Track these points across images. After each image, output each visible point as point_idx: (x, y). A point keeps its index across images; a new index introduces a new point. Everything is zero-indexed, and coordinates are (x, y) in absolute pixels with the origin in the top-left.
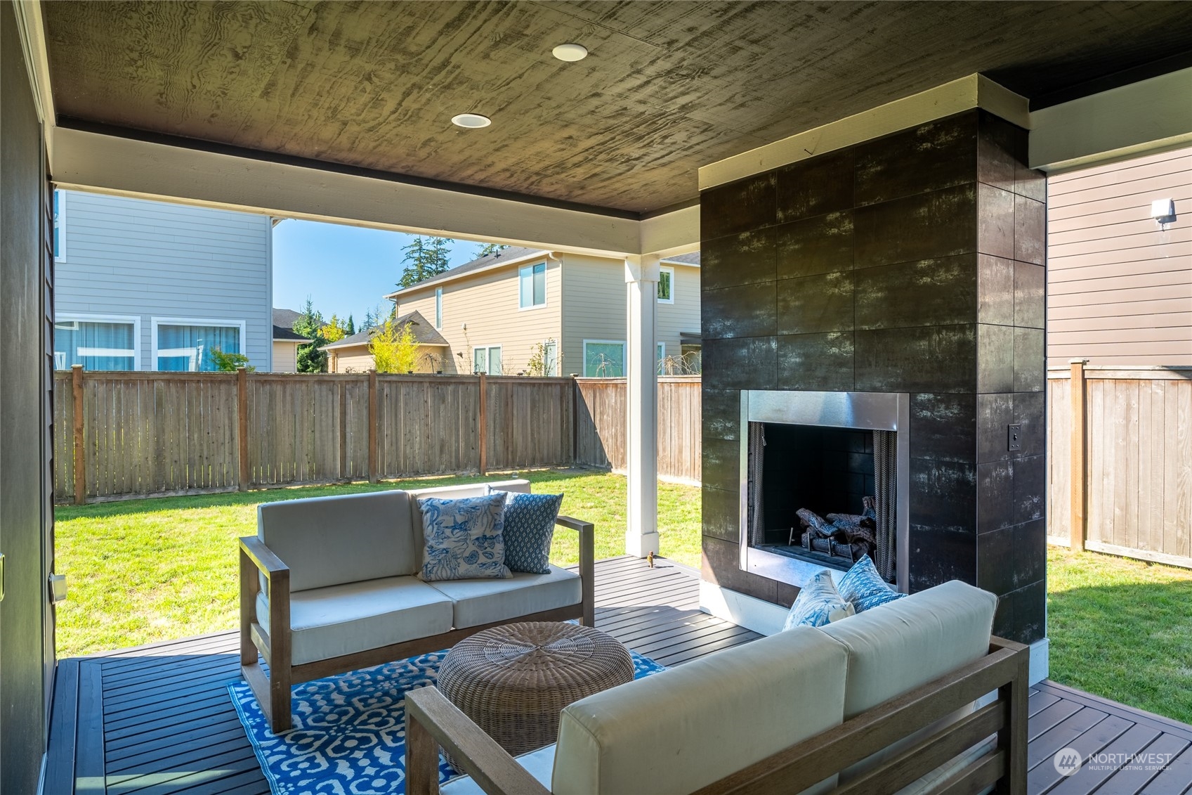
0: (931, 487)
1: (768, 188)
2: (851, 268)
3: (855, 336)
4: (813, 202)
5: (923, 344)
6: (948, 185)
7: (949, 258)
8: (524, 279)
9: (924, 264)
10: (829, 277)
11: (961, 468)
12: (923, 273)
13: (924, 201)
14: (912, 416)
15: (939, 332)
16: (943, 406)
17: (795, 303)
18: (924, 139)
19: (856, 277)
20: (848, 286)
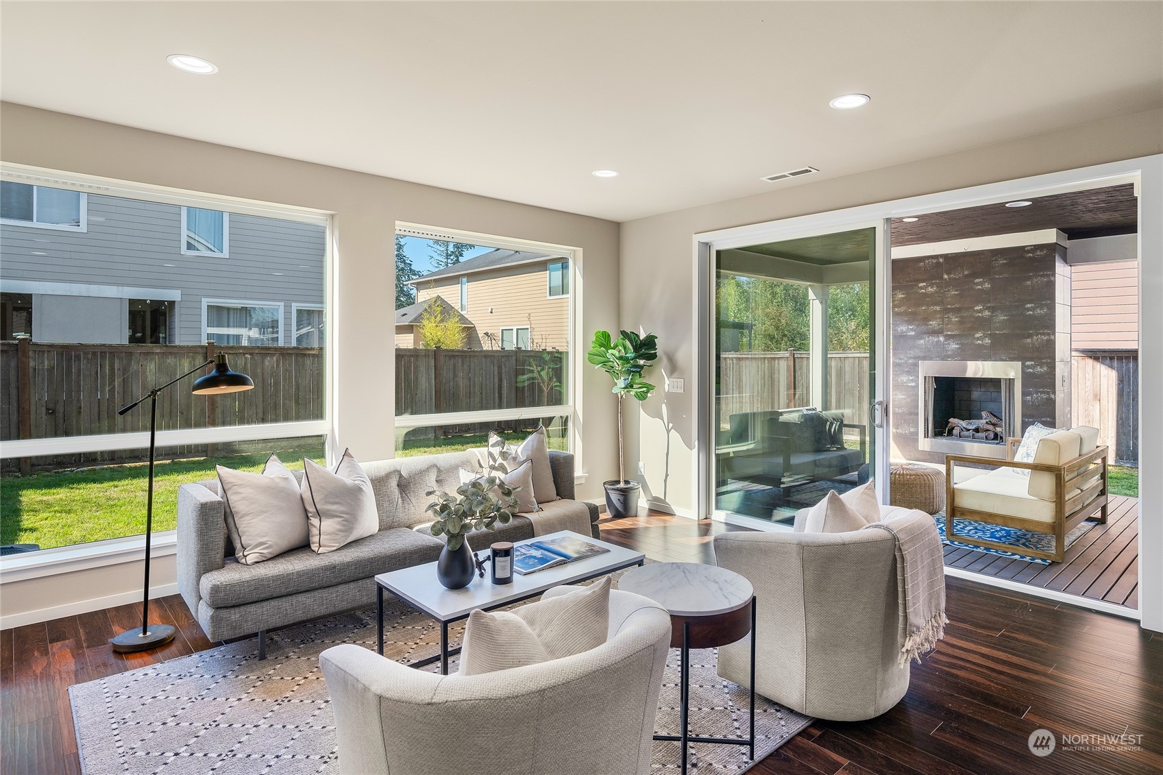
0: (1033, 402)
1: (938, 263)
2: (989, 305)
3: (992, 336)
4: (966, 273)
5: (1029, 340)
6: (1041, 273)
7: (1042, 304)
8: (552, 273)
9: (1029, 306)
10: (976, 308)
11: (1048, 393)
12: (1029, 309)
13: (1029, 278)
14: (1023, 372)
15: (1037, 336)
16: (1039, 367)
17: (955, 319)
18: (1028, 252)
19: (992, 309)
20: (987, 313)
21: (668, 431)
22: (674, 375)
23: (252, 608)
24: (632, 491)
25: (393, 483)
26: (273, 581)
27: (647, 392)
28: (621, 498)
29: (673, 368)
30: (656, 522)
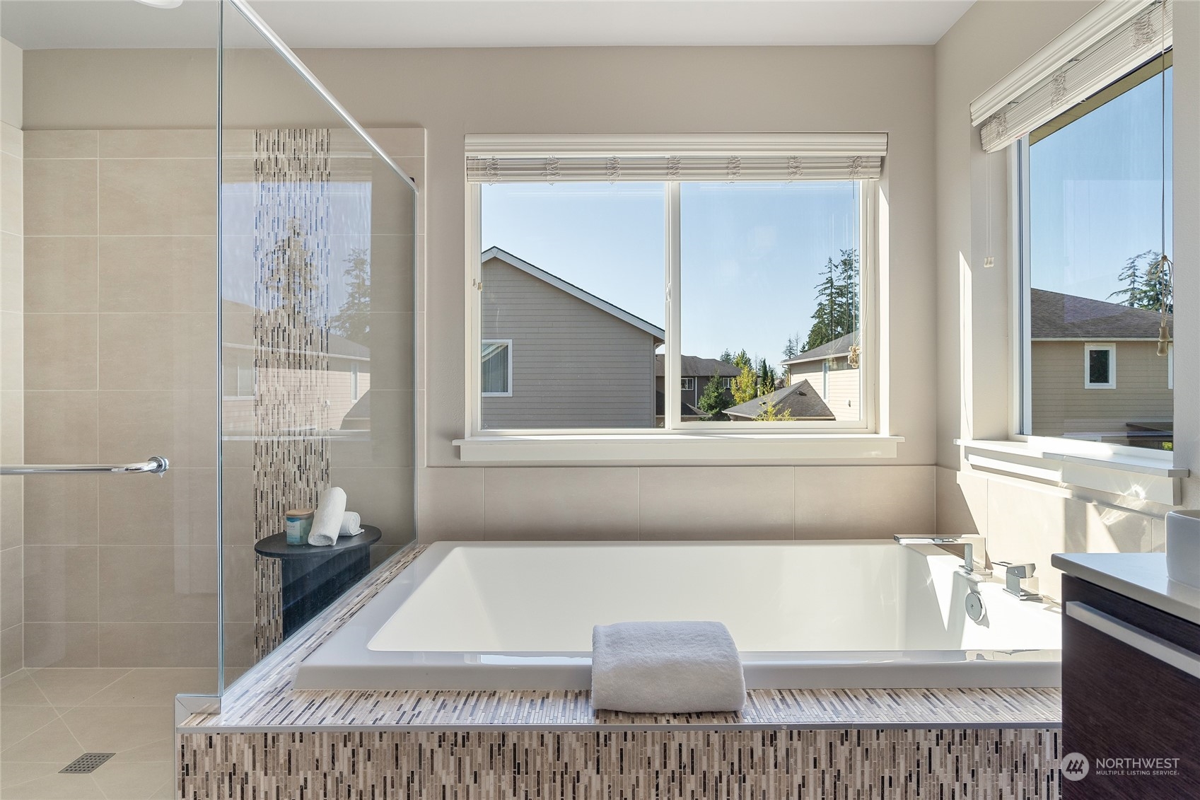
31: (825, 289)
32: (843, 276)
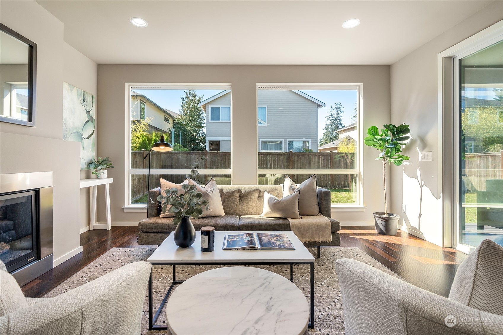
21: (421, 186)
22: (426, 150)
23: (152, 235)
24: (391, 220)
25: (237, 195)
26: (159, 225)
27: (402, 161)
28: (384, 223)
29: (424, 145)
30: (414, 242)
31: (330, 118)
32: (336, 113)
